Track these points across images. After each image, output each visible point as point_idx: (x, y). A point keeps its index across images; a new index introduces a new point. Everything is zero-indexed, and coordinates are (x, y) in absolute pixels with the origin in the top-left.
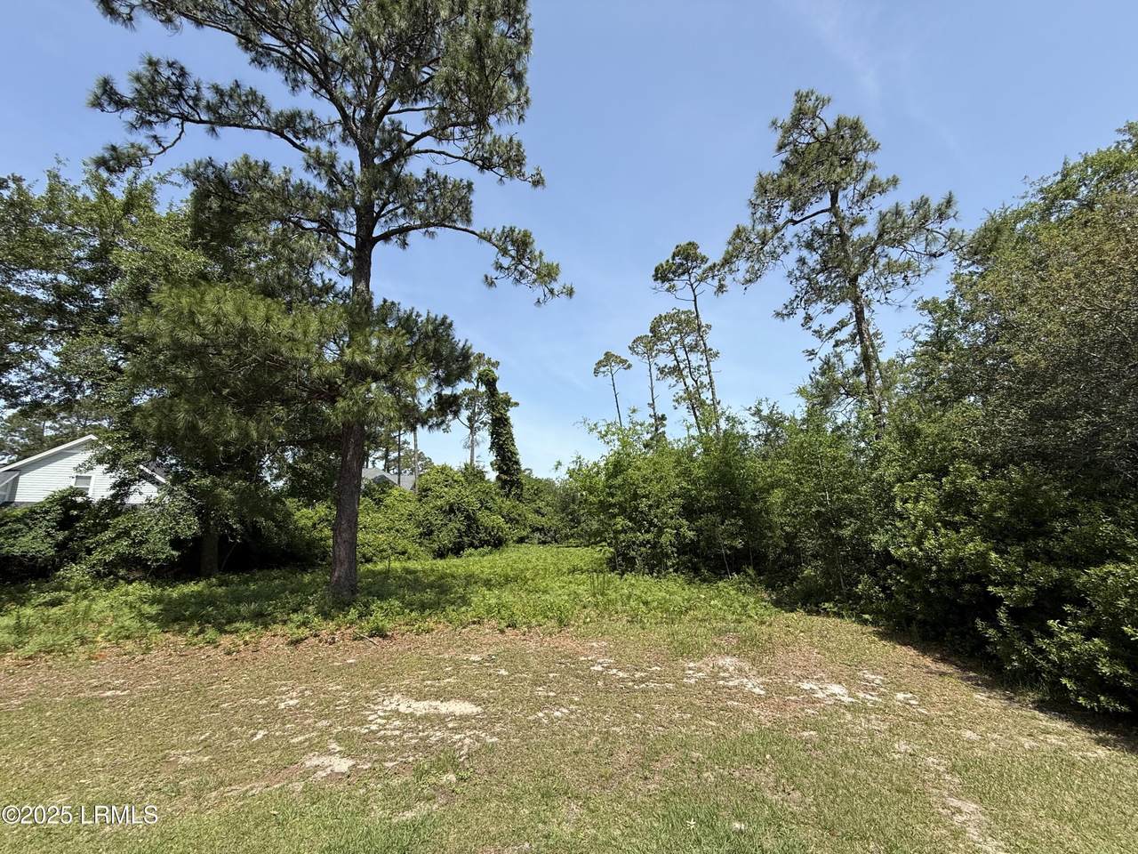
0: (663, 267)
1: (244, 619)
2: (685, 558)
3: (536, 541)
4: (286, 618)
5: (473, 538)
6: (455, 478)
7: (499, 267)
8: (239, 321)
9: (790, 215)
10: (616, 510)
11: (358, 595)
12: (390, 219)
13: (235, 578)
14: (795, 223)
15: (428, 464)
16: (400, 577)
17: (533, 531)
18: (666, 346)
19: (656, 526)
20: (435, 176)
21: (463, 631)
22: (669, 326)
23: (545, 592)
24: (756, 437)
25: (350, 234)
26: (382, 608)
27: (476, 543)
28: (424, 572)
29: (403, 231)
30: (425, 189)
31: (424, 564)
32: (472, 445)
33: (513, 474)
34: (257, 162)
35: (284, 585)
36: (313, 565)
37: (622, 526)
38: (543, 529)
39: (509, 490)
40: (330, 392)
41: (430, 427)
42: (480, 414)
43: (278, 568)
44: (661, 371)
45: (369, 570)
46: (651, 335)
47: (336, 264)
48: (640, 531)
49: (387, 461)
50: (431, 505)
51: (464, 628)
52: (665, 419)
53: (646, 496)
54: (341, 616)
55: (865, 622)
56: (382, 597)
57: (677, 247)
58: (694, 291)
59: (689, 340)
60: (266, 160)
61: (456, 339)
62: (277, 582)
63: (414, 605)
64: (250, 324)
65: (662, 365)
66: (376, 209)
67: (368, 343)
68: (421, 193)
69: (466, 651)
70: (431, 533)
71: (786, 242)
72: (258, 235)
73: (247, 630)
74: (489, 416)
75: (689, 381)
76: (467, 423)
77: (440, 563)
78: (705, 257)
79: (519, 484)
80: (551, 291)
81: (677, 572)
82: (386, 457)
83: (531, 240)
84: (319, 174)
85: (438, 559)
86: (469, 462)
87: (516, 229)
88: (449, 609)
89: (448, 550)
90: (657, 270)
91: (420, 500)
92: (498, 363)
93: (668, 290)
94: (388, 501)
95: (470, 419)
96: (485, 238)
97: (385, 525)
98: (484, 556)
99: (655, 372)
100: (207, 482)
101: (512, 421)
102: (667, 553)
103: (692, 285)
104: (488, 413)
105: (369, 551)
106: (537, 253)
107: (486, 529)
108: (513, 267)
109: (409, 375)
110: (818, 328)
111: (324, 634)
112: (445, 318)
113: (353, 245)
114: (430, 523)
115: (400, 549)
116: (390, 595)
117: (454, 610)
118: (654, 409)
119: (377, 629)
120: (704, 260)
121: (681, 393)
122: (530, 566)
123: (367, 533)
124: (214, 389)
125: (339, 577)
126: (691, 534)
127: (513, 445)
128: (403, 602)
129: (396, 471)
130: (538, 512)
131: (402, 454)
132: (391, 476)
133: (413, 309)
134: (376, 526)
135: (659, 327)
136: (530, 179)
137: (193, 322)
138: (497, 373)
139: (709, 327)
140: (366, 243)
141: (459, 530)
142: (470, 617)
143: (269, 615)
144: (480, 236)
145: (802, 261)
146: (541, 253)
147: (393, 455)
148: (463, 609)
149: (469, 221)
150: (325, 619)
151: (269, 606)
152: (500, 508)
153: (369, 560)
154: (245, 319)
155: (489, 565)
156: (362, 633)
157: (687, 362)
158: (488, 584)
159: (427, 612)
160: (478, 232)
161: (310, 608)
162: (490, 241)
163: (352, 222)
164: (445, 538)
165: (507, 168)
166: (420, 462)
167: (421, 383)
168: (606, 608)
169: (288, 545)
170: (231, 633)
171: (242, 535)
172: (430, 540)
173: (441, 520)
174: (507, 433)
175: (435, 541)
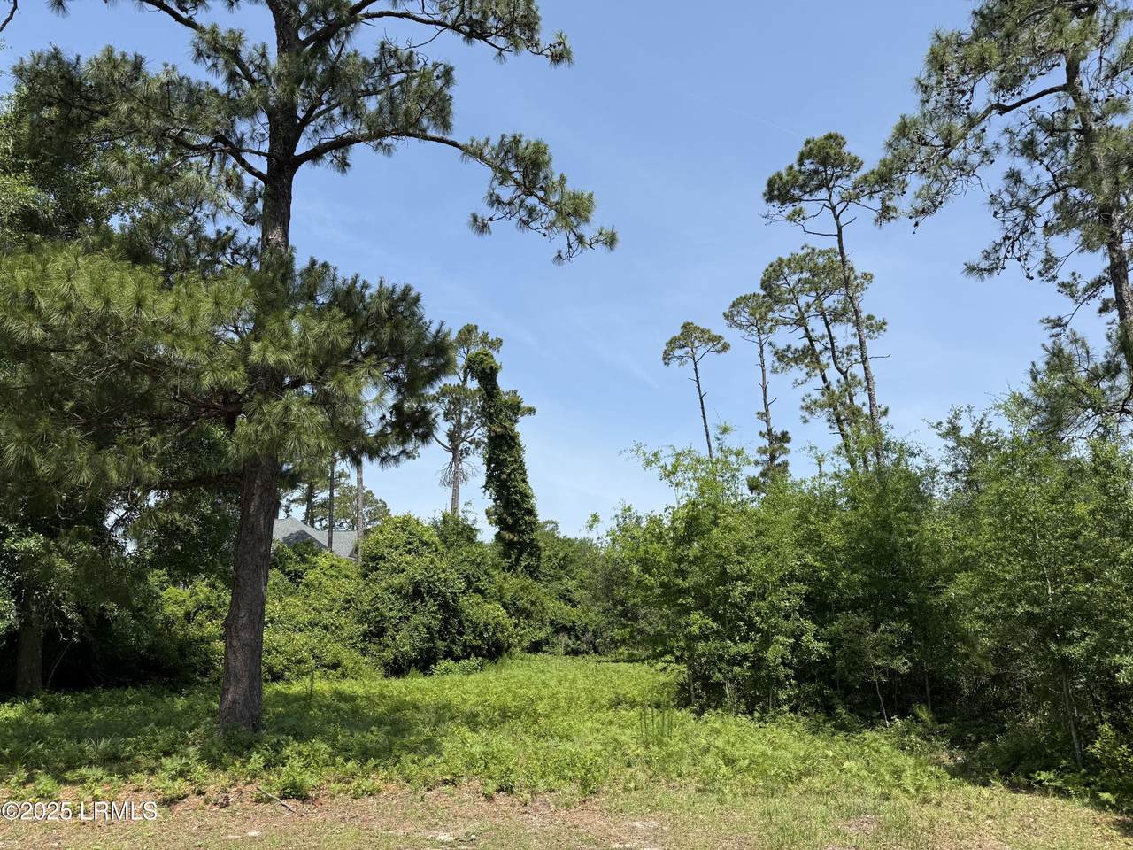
0: (781, 178)
1: (90, 764)
2: (809, 688)
3: (562, 650)
4: (153, 764)
5: (453, 642)
6: (424, 539)
7: (495, 201)
8: (96, 305)
9: (994, 99)
10: (690, 601)
11: (264, 732)
12: (322, 128)
13: (68, 699)
14: (1004, 110)
15: (381, 511)
16: (328, 707)
17: (557, 632)
18: (789, 312)
19: (759, 630)
20: (394, 54)
21: (429, 794)
22: (795, 277)
23: (566, 737)
24: (951, 474)
25: (259, 153)
26: (300, 754)
27: (458, 650)
28: (368, 698)
29: (342, 143)
30: (377, 73)
31: (368, 684)
32: (455, 480)
33: (523, 532)
34: (124, 55)
35: (145, 714)
36: (188, 683)
37: (700, 628)
38: (573, 628)
39: (517, 560)
40: (228, 406)
41: (383, 459)
42: (469, 426)
43: (135, 686)
44: (780, 356)
45: (278, 694)
46: (762, 293)
47: (239, 206)
48: (731, 638)
49: (311, 506)
50: (384, 584)
51: (430, 790)
52: (788, 440)
53: (741, 577)
54: (238, 764)
55: (1102, 805)
56: (300, 737)
57: (808, 142)
58: (837, 218)
59: (832, 301)
60: (139, 53)
61: (427, 319)
62: (133, 708)
63: (351, 750)
64: (114, 310)
65: (781, 346)
66: (301, 114)
67: (286, 334)
68: (370, 81)
69: (430, 826)
70: (381, 632)
71: (988, 143)
72: (125, 167)
73: (97, 780)
74: (483, 430)
75: (833, 375)
76: (447, 444)
77: (397, 686)
78: (856, 159)
79: (534, 550)
80: (580, 239)
81: (796, 713)
82: (308, 498)
83: (546, 158)
84: (215, 65)
85: (393, 679)
86: (449, 511)
87: (523, 139)
88: (406, 758)
89: (410, 663)
90: (771, 183)
91: (365, 576)
92: (500, 342)
93: (790, 218)
94: (311, 576)
95: (452, 436)
96: (474, 155)
97: (306, 618)
98: (469, 673)
99: (769, 358)
100: (32, 543)
101: (523, 440)
102: (778, 679)
103: (833, 208)
104: (483, 425)
105: (277, 661)
106: (556, 178)
107: (475, 626)
108: (517, 202)
109: (351, 384)
110: (1067, 279)
111: (211, 791)
112: (407, 290)
113: (264, 169)
114: (382, 615)
115: (329, 659)
116: (314, 734)
117: (413, 762)
118: (767, 422)
119: (293, 786)
120: (855, 164)
121: (817, 395)
122: (545, 692)
123: (276, 631)
124: (52, 402)
125: (234, 702)
126: (820, 646)
127: (524, 481)
128: (333, 746)
129: (325, 523)
130: (565, 597)
131: (335, 494)
132: (318, 534)
133: (357, 276)
134: (290, 618)
135: (778, 279)
136: (548, 52)
137: (31, 308)
138: (498, 358)
139: (867, 277)
140: (283, 167)
141: (428, 628)
142: (438, 772)
143: (128, 758)
144: (465, 150)
145: (1015, 177)
146: (563, 179)
147: (321, 496)
148: (429, 760)
149: (446, 126)
150: (213, 768)
151: (127, 744)
152: (501, 589)
153: (277, 677)
154: (107, 302)
155: (476, 691)
156: (270, 791)
157: (828, 340)
158: (472, 721)
159: (371, 763)
160: (461, 143)
161: (191, 749)
162: (479, 155)
163: (262, 135)
164: (405, 642)
165: (510, 35)
166: (366, 509)
167: (369, 393)
168: (663, 767)
169: (151, 649)
170: (74, 783)
171: (81, 631)
172: (380, 644)
173: (400, 610)
174: (515, 461)
175: (388, 646)
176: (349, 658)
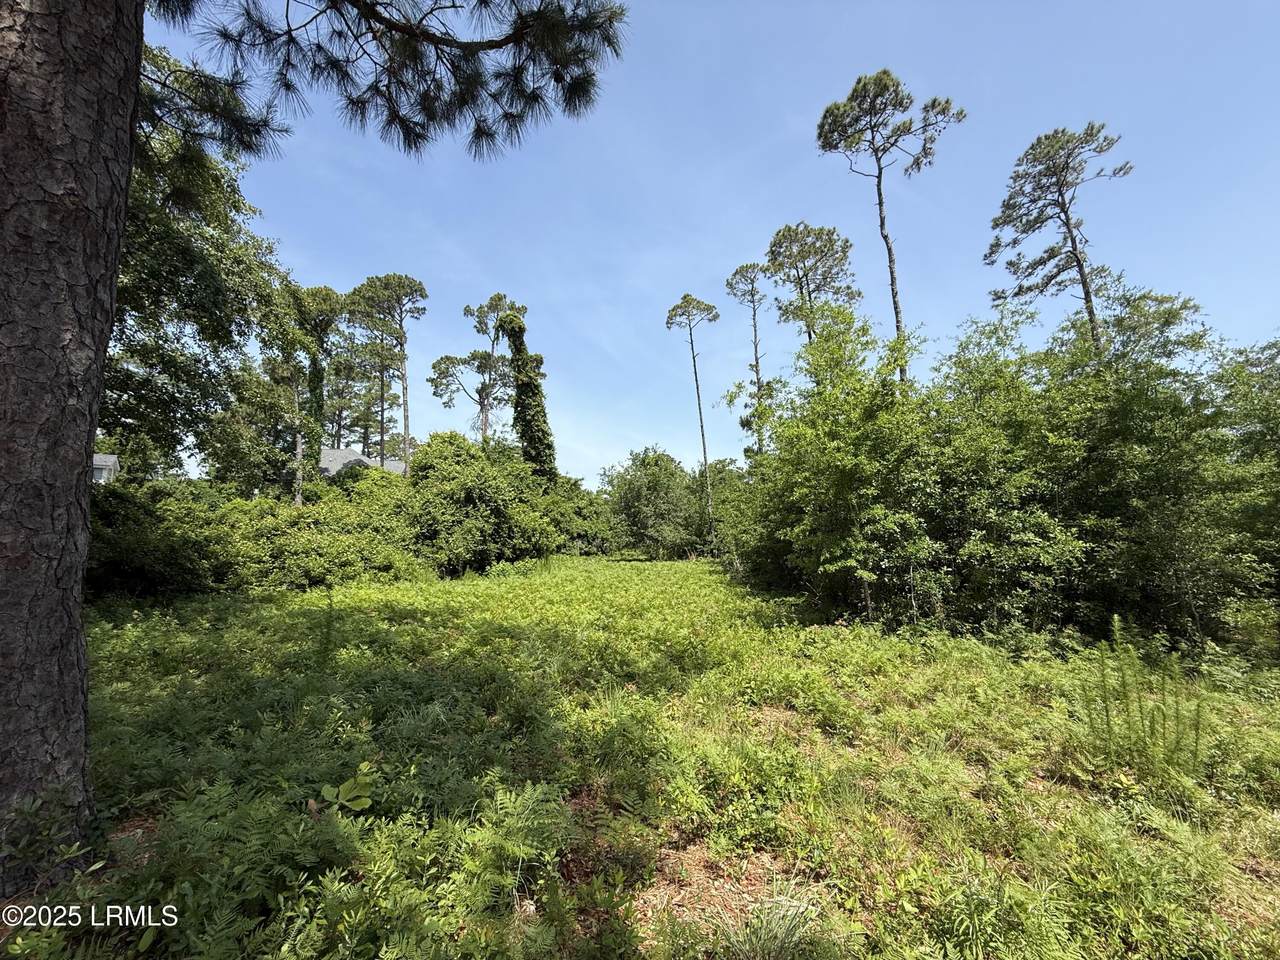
3: (578, 553)
5: (504, 545)
6: (471, 452)
17: (573, 539)
27: (508, 552)
33: (544, 462)
38: (585, 536)
49: (366, 445)
50: (435, 490)
74: (504, 389)
76: (477, 397)
79: (553, 476)
82: (364, 440)
85: (448, 580)
89: (465, 564)
91: (415, 484)
92: (526, 308)
95: (479, 391)
97: (355, 520)
98: (525, 574)
104: (504, 385)
107: (524, 532)
115: (379, 560)
118: (757, 373)
127: (545, 422)
131: (386, 437)
132: (371, 460)
135: (781, 245)
141: (481, 531)
147: (374, 438)
172: (433, 546)
173: (452, 515)
174: (538, 405)
175: (441, 548)
176: (400, 560)
